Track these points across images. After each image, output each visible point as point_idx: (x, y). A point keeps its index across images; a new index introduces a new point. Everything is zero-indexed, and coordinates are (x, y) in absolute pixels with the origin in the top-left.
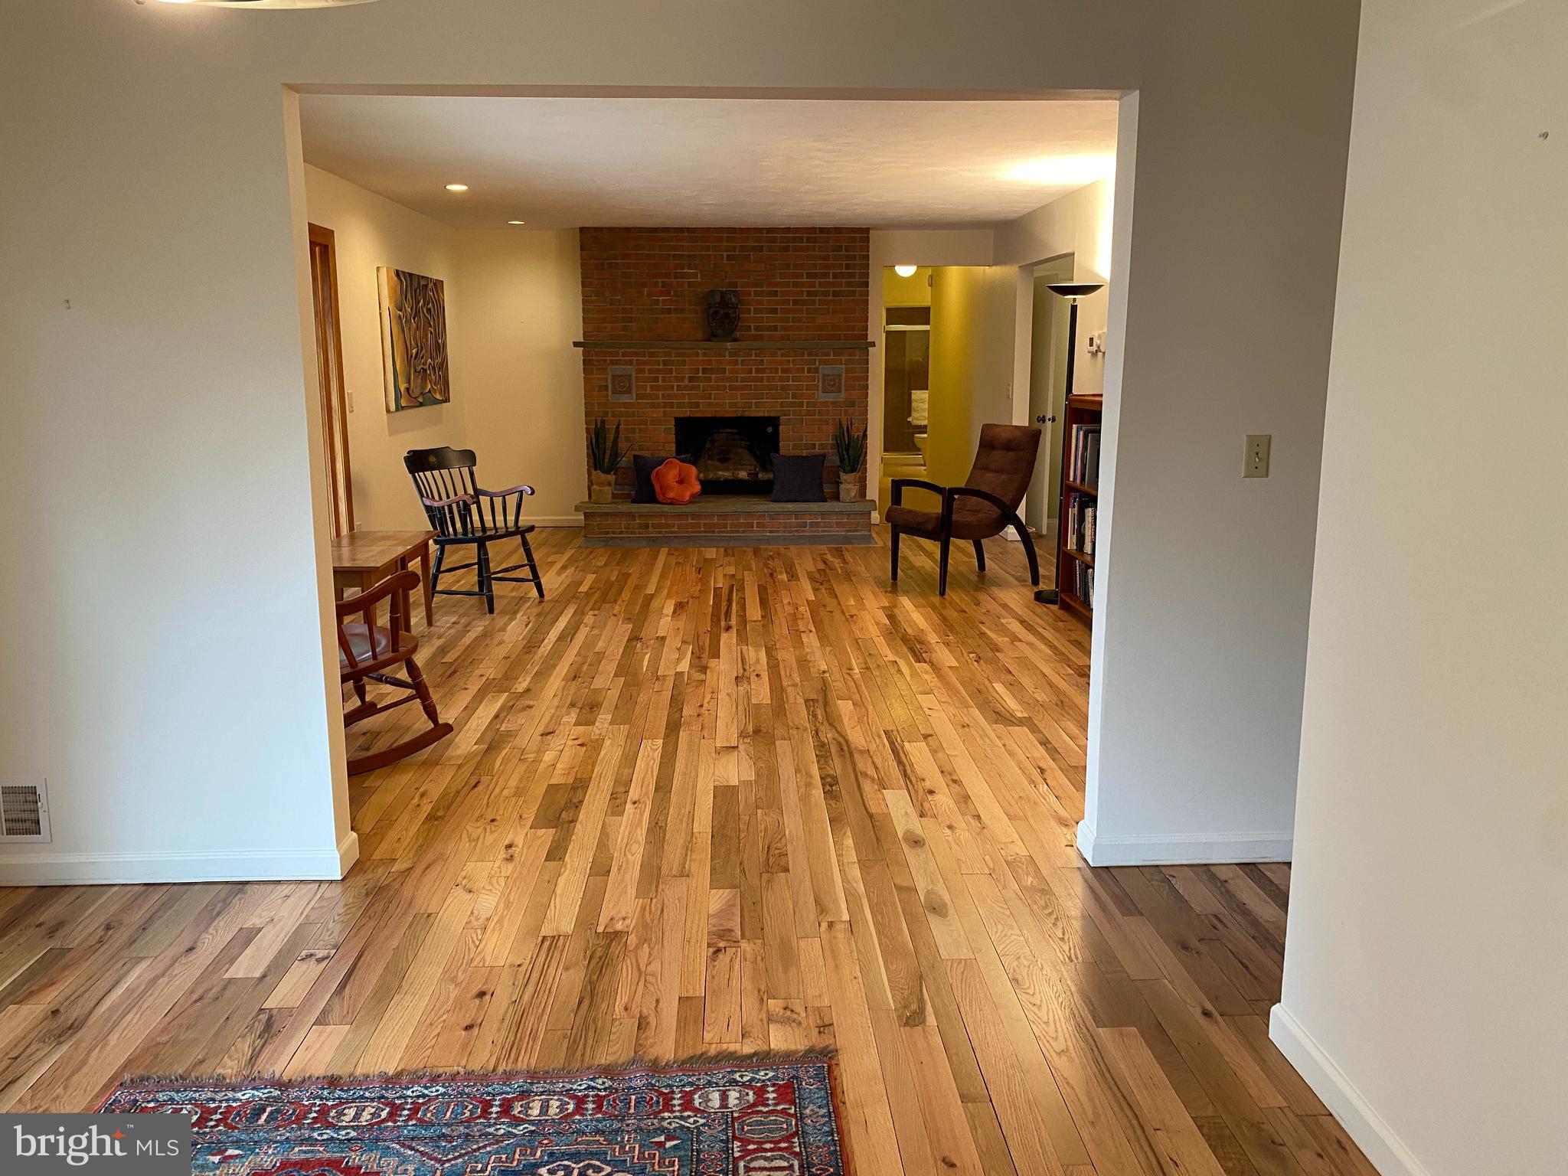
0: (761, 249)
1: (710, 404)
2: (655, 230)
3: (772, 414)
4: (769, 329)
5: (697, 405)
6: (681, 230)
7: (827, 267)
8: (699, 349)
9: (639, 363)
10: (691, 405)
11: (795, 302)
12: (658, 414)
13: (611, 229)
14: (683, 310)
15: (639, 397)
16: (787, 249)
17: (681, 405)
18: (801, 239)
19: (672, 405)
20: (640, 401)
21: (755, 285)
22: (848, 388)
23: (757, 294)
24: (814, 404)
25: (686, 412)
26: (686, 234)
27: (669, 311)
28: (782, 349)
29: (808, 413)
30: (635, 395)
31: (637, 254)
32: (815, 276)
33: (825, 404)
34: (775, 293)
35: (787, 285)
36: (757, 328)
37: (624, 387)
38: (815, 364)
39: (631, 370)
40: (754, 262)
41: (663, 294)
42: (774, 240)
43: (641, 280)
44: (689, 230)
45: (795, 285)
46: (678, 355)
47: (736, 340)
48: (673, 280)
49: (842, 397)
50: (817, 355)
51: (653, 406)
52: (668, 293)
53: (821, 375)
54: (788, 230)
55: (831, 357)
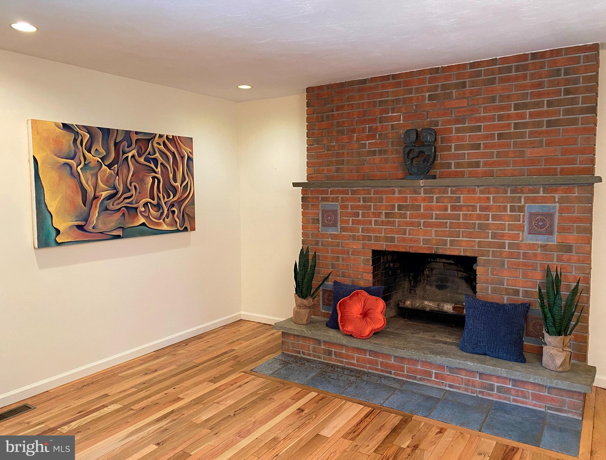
0: (464, 85)
1: (404, 240)
2: (364, 81)
3: (469, 254)
4: (470, 165)
5: (392, 239)
6: (387, 78)
7: (539, 95)
8: (396, 187)
9: (343, 200)
10: (387, 239)
11: (500, 136)
12: (357, 246)
13: (329, 86)
14: (385, 152)
15: (343, 229)
16: (492, 82)
17: (377, 239)
18: (509, 69)
19: (369, 238)
20: (343, 233)
21: (458, 121)
22: (562, 230)
23: (458, 130)
24: (518, 246)
25: (383, 246)
26: (391, 81)
27: (374, 153)
28: (481, 186)
29: (511, 255)
30: (339, 228)
31: (348, 105)
32: (526, 106)
33: (532, 246)
34: (479, 129)
35: (492, 119)
36: (458, 165)
37: (331, 220)
38: (520, 202)
39: (337, 205)
40: (457, 99)
41: (368, 137)
42: (479, 74)
43: (353, 127)
44: (394, 77)
45: (501, 118)
46: (376, 193)
47: (434, 177)
48: (379, 124)
49: (554, 240)
50: (522, 192)
51: (354, 238)
52: (374, 137)
53: (527, 214)
54: (494, 61)
55: (541, 194)
